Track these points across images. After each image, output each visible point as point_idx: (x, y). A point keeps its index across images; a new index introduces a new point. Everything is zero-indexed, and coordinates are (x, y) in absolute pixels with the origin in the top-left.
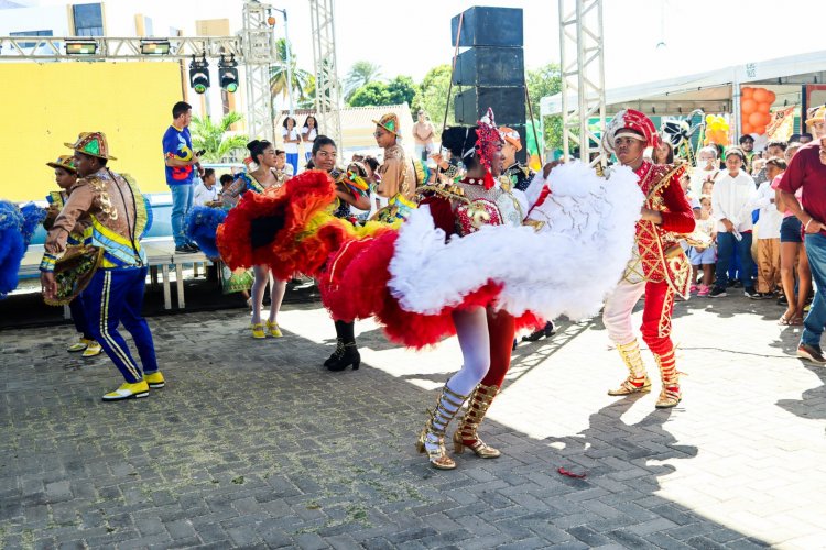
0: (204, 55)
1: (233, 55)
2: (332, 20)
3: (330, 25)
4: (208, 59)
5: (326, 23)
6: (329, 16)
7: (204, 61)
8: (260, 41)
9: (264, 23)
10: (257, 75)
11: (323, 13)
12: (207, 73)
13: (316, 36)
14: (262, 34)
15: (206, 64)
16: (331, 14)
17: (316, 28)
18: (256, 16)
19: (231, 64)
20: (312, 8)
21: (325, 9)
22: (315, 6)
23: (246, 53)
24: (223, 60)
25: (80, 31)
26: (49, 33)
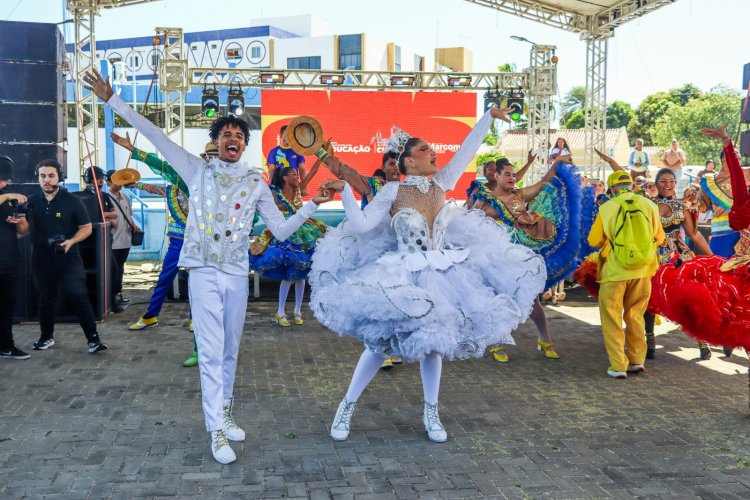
0: (497, 87)
1: (520, 88)
2: (605, 59)
3: (602, 64)
5: (599, 62)
9: (548, 61)
11: (598, 53)
13: (590, 73)
14: (546, 71)
15: (498, 95)
16: (605, 54)
18: (541, 55)
19: (519, 96)
20: (588, 49)
21: (599, 50)
22: (591, 47)
23: (531, 87)
24: (512, 92)
25: (343, 57)
26: (318, 59)
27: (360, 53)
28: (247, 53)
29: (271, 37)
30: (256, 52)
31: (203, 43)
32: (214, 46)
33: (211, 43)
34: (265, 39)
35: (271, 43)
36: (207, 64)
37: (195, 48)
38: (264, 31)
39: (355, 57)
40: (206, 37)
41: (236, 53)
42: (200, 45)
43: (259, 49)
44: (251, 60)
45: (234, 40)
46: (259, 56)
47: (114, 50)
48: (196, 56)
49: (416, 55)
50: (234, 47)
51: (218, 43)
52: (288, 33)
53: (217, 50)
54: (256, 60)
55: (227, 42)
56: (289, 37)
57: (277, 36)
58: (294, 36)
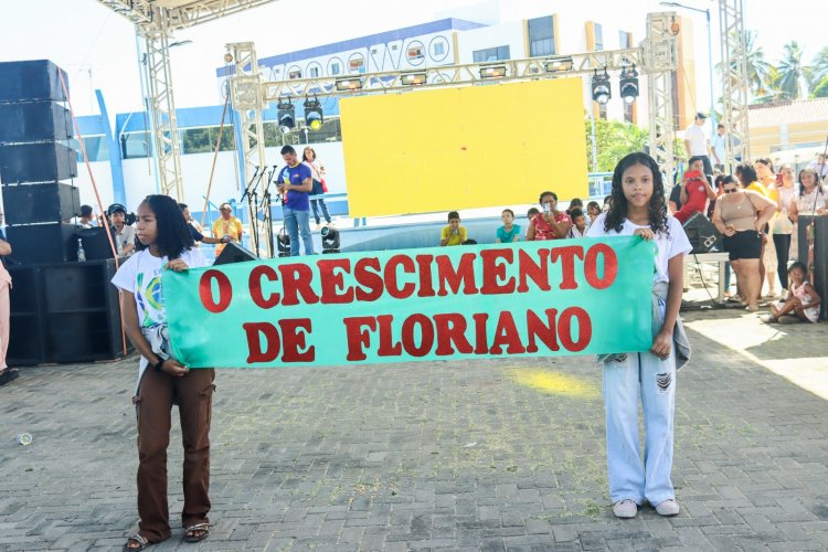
0: (605, 68)
1: (634, 66)
2: (741, 19)
3: (739, 25)
4: (609, 72)
5: (735, 23)
6: (739, 16)
7: (606, 74)
8: (665, 49)
9: (666, 30)
10: (660, 83)
11: (733, 13)
12: (608, 85)
14: (665, 42)
15: (607, 76)
16: (741, 13)
17: (724, 30)
18: (659, 24)
20: (720, 10)
21: (735, 9)
22: (723, 7)
23: (648, 63)
24: (623, 72)
25: (534, 44)
26: (506, 48)
27: (552, 37)
28: (429, 50)
29: (453, 30)
30: (439, 49)
31: (383, 45)
32: (395, 48)
33: (391, 44)
34: (448, 34)
35: (455, 36)
36: (388, 68)
37: (375, 51)
38: (446, 24)
39: (547, 42)
40: (386, 38)
41: (419, 52)
42: (380, 47)
43: (441, 45)
44: (435, 58)
45: (414, 39)
46: (442, 52)
47: (294, 63)
48: (377, 61)
49: (621, 32)
50: (415, 46)
51: (398, 43)
52: (473, 23)
53: (397, 52)
54: (440, 57)
55: (407, 41)
56: (474, 28)
57: (460, 29)
58: (480, 26)
